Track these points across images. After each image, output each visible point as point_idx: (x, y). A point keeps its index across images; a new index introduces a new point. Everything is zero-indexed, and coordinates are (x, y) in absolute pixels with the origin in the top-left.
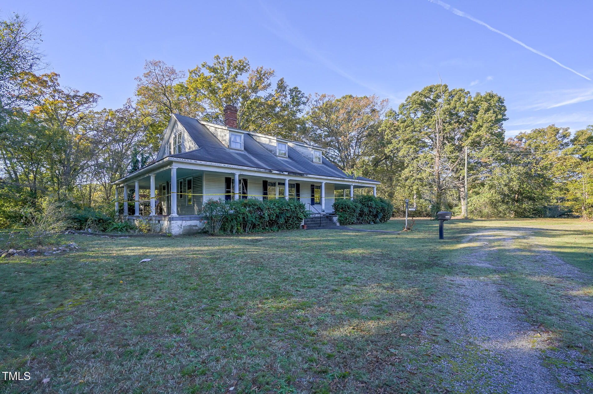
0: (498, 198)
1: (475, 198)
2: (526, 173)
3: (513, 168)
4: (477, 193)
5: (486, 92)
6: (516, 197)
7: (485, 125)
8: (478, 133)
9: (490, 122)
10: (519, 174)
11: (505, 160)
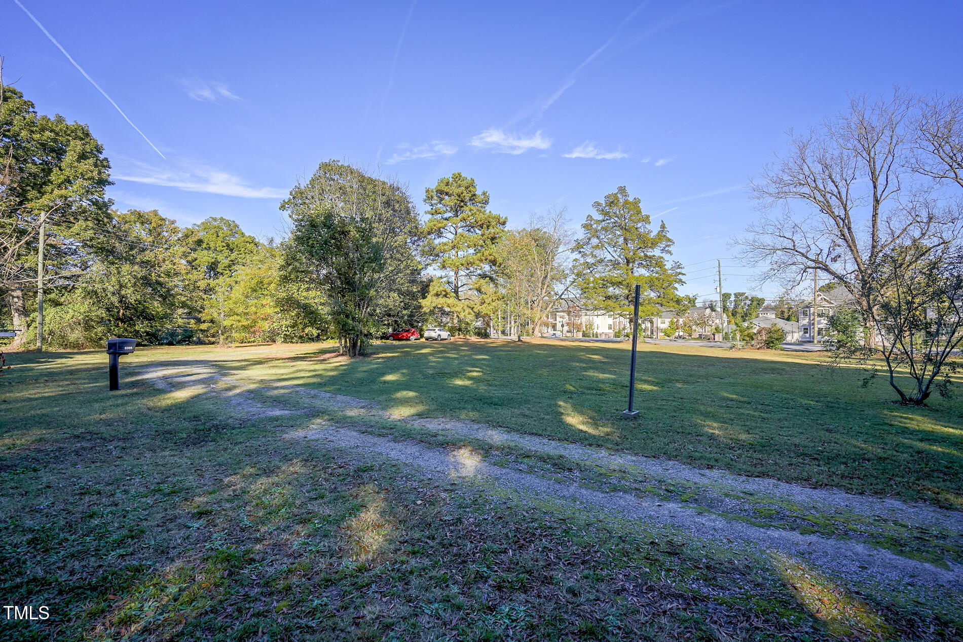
0: (102, 313)
1: (51, 312)
2: (144, 278)
3: (126, 268)
4: (57, 304)
5: (75, 122)
6: (121, 314)
7: (79, 181)
8: (63, 192)
9: (89, 179)
10: (135, 277)
11: (112, 252)
